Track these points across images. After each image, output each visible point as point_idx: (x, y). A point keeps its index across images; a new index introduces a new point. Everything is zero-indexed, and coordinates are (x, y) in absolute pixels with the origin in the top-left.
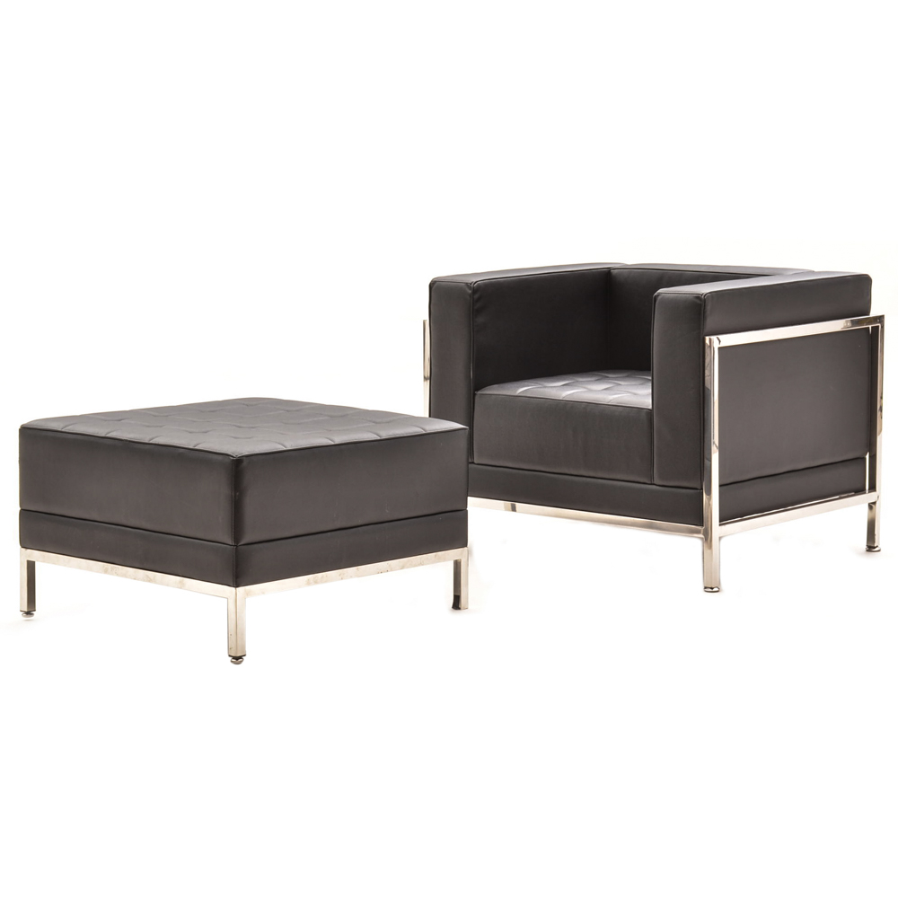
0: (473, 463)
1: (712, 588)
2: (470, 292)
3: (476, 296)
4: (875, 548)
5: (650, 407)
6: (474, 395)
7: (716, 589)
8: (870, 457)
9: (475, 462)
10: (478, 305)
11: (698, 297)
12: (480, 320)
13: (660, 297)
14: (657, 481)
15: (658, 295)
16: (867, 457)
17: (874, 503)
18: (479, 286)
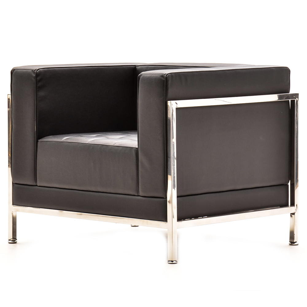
0: (37, 186)
1: (172, 261)
2: (34, 75)
3: (38, 78)
4: (294, 243)
5: (137, 147)
6: (37, 141)
7: (174, 262)
8: (291, 184)
9: (38, 185)
10: (40, 84)
11: (162, 76)
12: (42, 93)
13: (141, 77)
14: (141, 194)
15: (141, 75)
16: (289, 184)
17: (294, 214)
18: (40, 72)
